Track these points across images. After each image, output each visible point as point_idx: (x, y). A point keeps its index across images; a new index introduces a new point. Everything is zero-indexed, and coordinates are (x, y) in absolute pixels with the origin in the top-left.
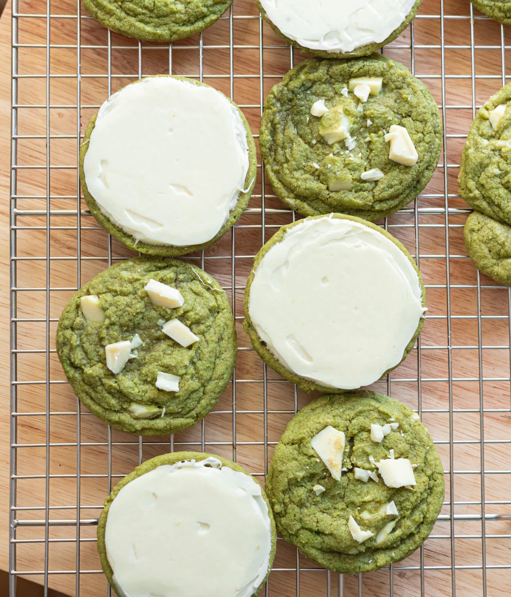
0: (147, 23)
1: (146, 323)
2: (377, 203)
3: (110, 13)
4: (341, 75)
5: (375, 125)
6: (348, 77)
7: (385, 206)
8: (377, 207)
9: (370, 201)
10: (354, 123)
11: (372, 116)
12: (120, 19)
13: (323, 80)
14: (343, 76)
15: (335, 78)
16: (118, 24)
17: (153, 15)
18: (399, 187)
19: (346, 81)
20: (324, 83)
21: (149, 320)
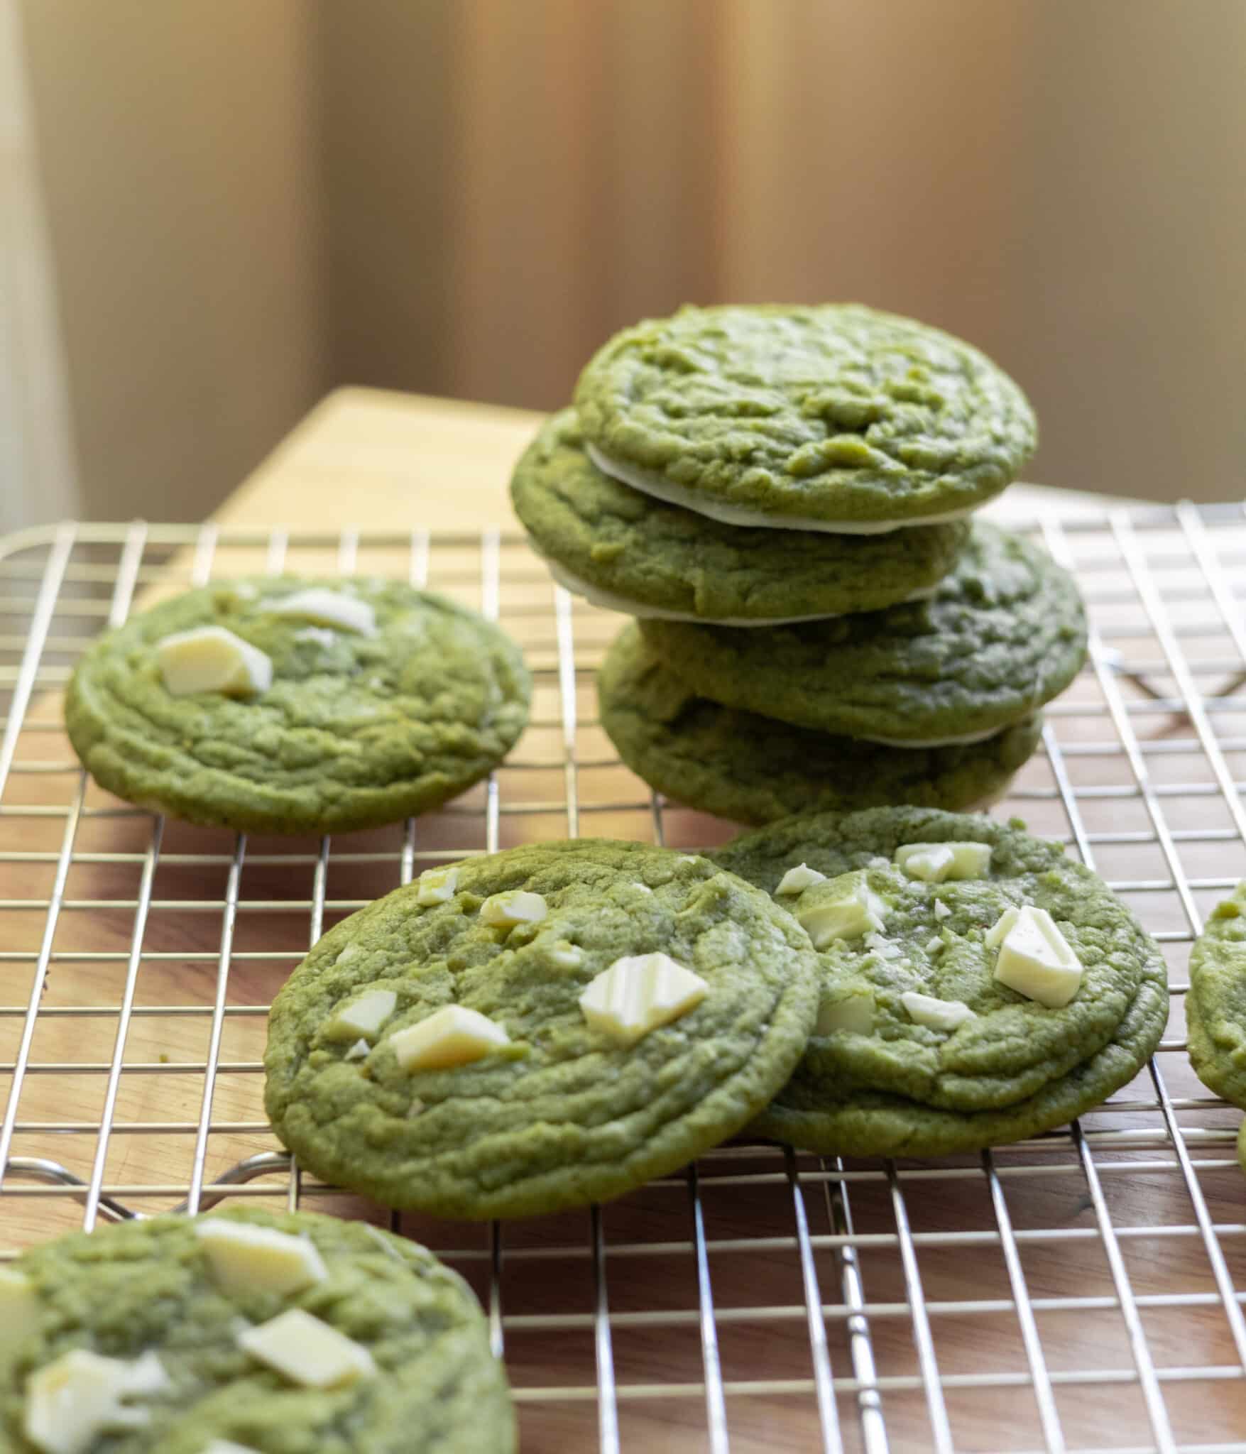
0: (259, 781)
1: (192, 1331)
2: (949, 1076)
3: (160, 764)
4: (872, 832)
5: (959, 915)
6: (894, 842)
7: (975, 1089)
8: (951, 1085)
9: (928, 1063)
10: (897, 907)
11: (952, 896)
12: (185, 774)
13: (821, 840)
14: (880, 836)
15: (856, 841)
16: (178, 784)
17: (274, 764)
18: (1021, 1041)
19: (886, 851)
20: (824, 846)
21: (203, 1321)
